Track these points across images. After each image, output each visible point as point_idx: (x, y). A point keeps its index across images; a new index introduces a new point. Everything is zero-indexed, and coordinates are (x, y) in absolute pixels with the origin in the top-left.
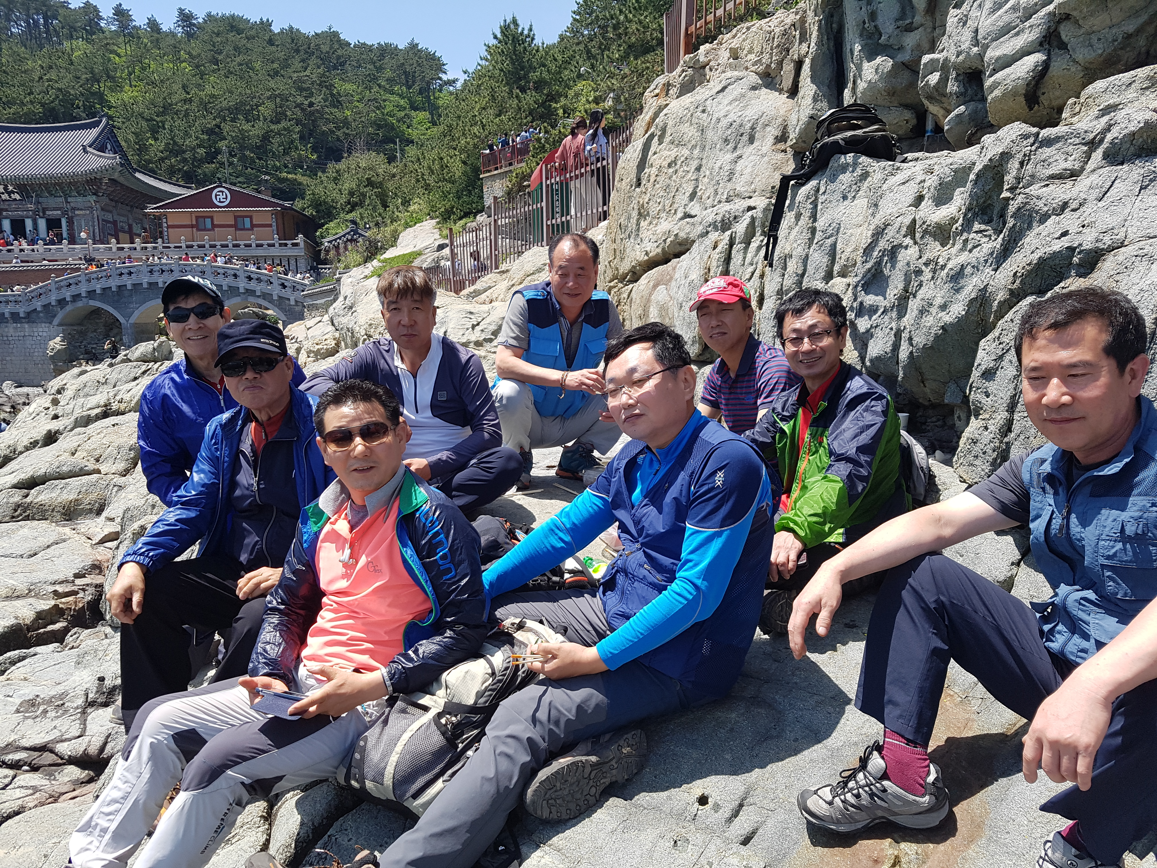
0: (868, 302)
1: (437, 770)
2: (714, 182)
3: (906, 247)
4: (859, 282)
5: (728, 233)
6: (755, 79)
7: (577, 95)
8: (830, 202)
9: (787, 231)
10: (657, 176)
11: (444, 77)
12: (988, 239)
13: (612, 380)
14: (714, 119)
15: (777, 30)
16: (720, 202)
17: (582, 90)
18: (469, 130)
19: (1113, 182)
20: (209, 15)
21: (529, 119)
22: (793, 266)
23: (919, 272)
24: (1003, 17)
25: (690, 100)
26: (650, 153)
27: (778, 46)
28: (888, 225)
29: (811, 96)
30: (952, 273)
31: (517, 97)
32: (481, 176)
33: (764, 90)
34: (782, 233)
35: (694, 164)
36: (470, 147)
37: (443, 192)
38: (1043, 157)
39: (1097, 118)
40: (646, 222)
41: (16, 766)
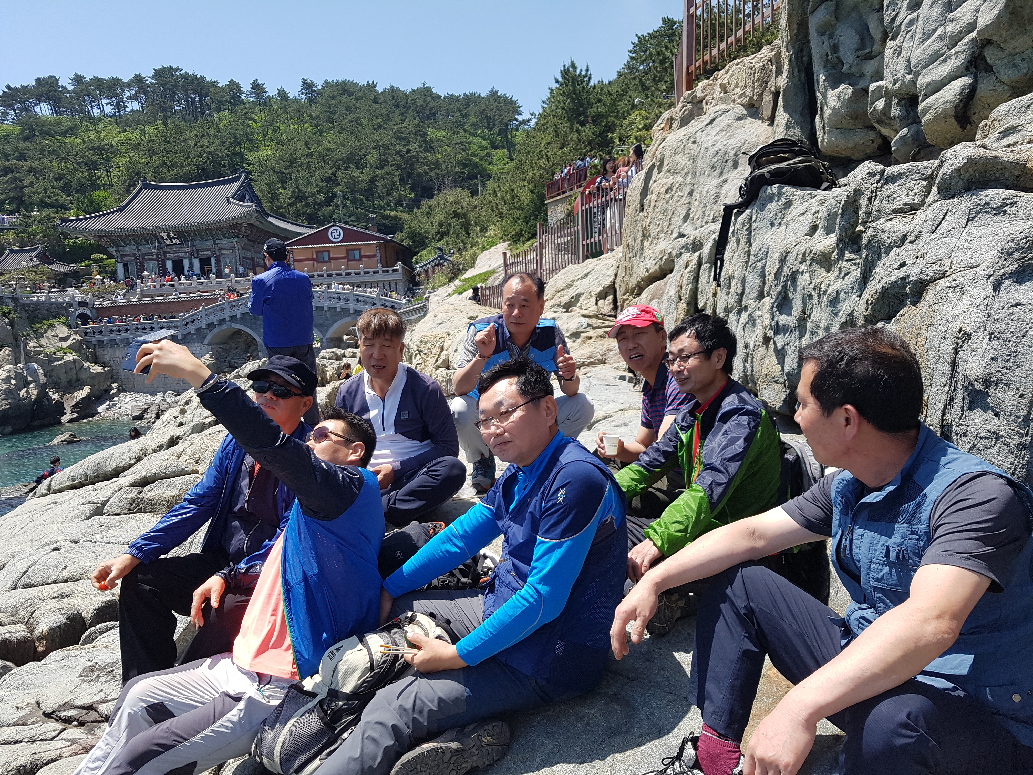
0: (781, 322)
1: (316, 749)
2: (702, 206)
3: (802, 273)
4: (774, 303)
5: (697, 254)
6: (740, 110)
7: (631, 124)
8: (761, 228)
9: (731, 254)
10: (656, 201)
11: (520, 118)
12: (856, 267)
13: (483, 412)
14: (703, 149)
15: (757, 66)
16: (707, 222)
17: (636, 119)
18: (536, 163)
19: (945, 215)
20: (326, 82)
21: (588, 148)
22: (735, 286)
23: (810, 296)
24: (931, 46)
25: (685, 133)
26: (651, 182)
27: (758, 80)
28: (789, 253)
29: (784, 124)
30: (830, 298)
31: (577, 131)
32: (546, 202)
33: (749, 120)
34: (726, 257)
35: (687, 189)
36: (537, 178)
37: (514, 219)
38: (888, 193)
39: (998, 139)
40: (649, 242)
41: (68, 721)
